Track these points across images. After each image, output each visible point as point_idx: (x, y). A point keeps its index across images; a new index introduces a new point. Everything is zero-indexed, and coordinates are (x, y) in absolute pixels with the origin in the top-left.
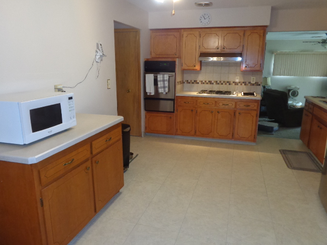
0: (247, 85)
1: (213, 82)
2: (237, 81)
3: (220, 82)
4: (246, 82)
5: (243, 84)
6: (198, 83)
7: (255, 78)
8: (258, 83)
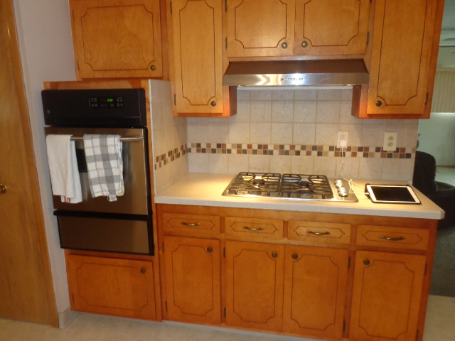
0: (372, 155)
1: (270, 148)
2: (343, 144)
3: (293, 147)
4: (367, 149)
5: (360, 154)
6: (229, 151)
7: (394, 135)
8: (403, 150)
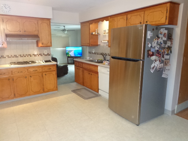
0: (43, 55)
1: (17, 56)
2: (36, 53)
3: (23, 55)
4: (41, 54)
5: (40, 55)
6: (5, 58)
8: (49, 54)
